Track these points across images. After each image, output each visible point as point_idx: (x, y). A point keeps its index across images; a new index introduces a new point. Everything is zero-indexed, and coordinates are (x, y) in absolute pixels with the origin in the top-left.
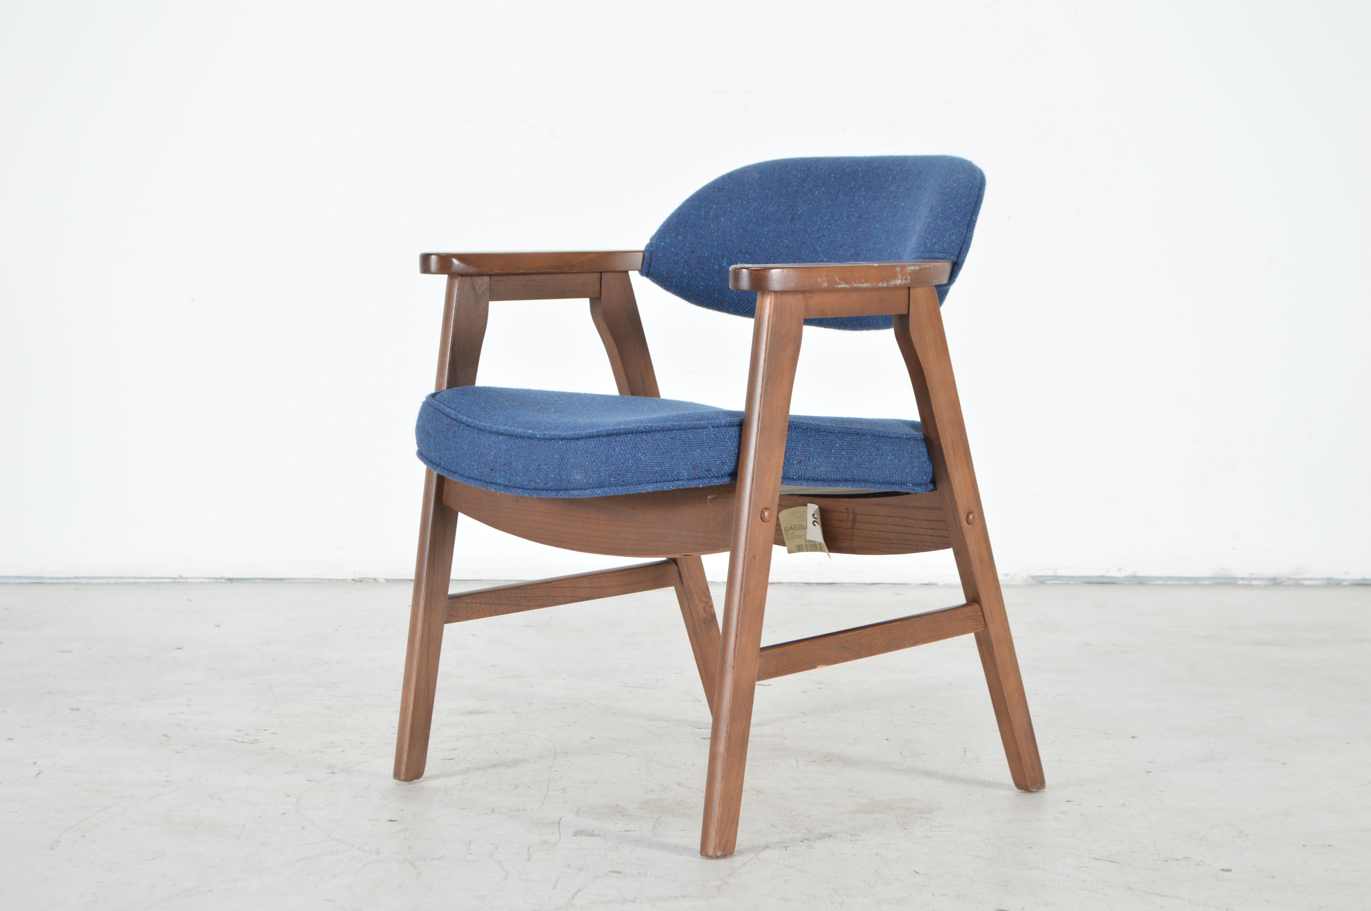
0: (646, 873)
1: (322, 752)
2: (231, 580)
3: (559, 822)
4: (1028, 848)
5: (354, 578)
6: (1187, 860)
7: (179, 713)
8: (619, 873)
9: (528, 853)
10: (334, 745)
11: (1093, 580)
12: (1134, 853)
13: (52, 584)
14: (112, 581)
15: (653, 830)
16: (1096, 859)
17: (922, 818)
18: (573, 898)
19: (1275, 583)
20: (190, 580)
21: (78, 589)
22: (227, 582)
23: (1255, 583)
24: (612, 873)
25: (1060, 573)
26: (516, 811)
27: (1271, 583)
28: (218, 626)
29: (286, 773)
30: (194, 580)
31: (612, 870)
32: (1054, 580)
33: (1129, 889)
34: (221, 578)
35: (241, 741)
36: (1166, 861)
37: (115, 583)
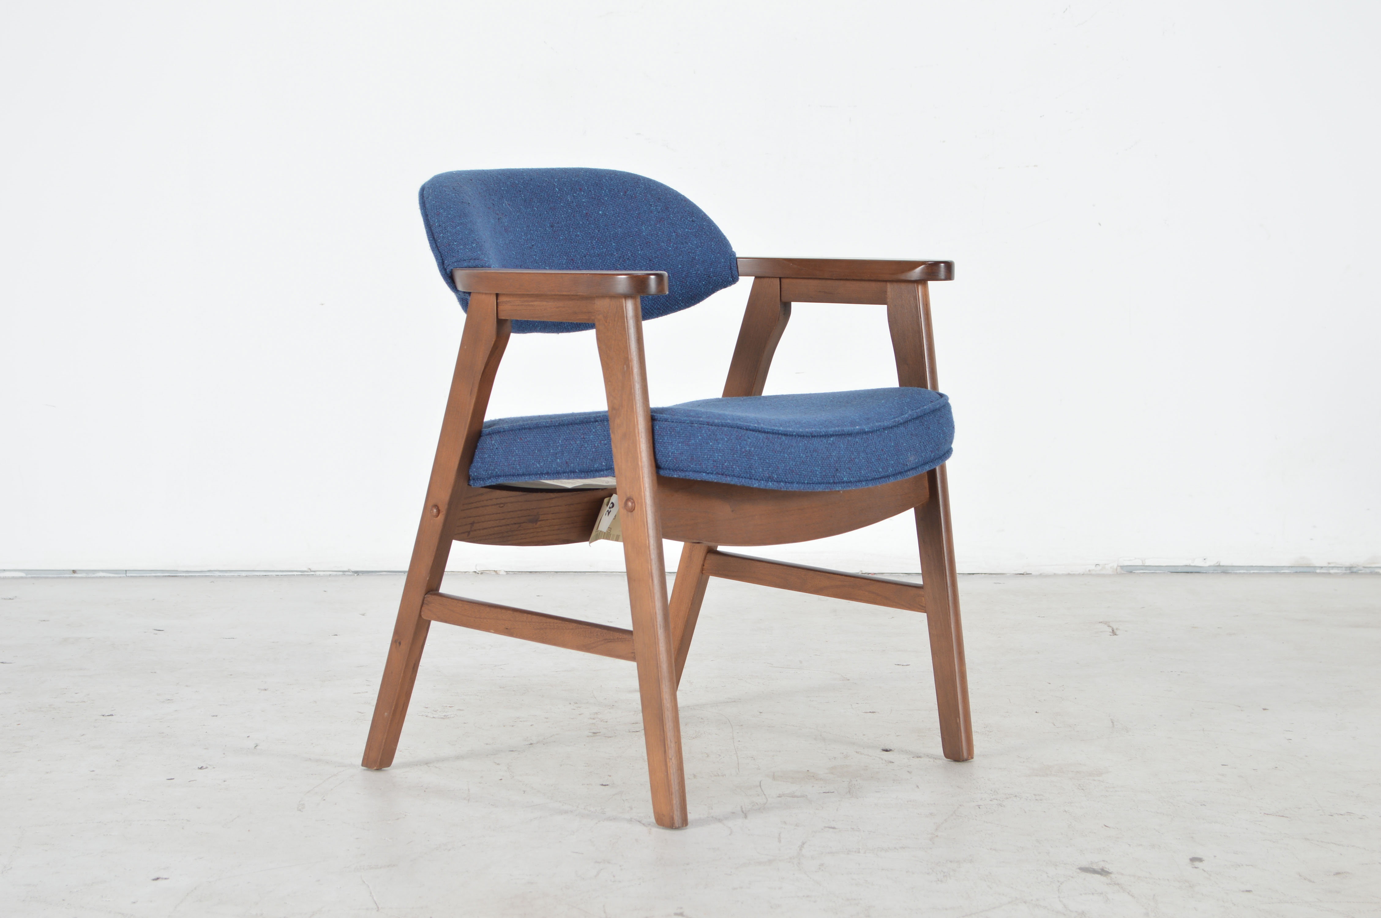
0: (859, 828)
1: (513, 726)
2: (357, 572)
3: (760, 785)
4: (1201, 805)
5: (475, 571)
6: (1350, 815)
7: (362, 693)
8: (834, 828)
10: (521, 720)
11: (1179, 570)
12: (1299, 809)
13: (186, 577)
14: (244, 574)
15: (849, 792)
16: (1267, 814)
17: (1094, 780)
18: (801, 850)
19: (1352, 571)
20: (318, 573)
21: (213, 582)
22: (354, 575)
23: (1332, 571)
24: (828, 829)
26: (715, 776)
27: (1348, 571)
30: (322, 573)
31: (826, 826)
32: (1142, 570)
33: (1307, 839)
34: (348, 571)
35: (432, 716)
36: (1332, 815)
37: (246, 576)
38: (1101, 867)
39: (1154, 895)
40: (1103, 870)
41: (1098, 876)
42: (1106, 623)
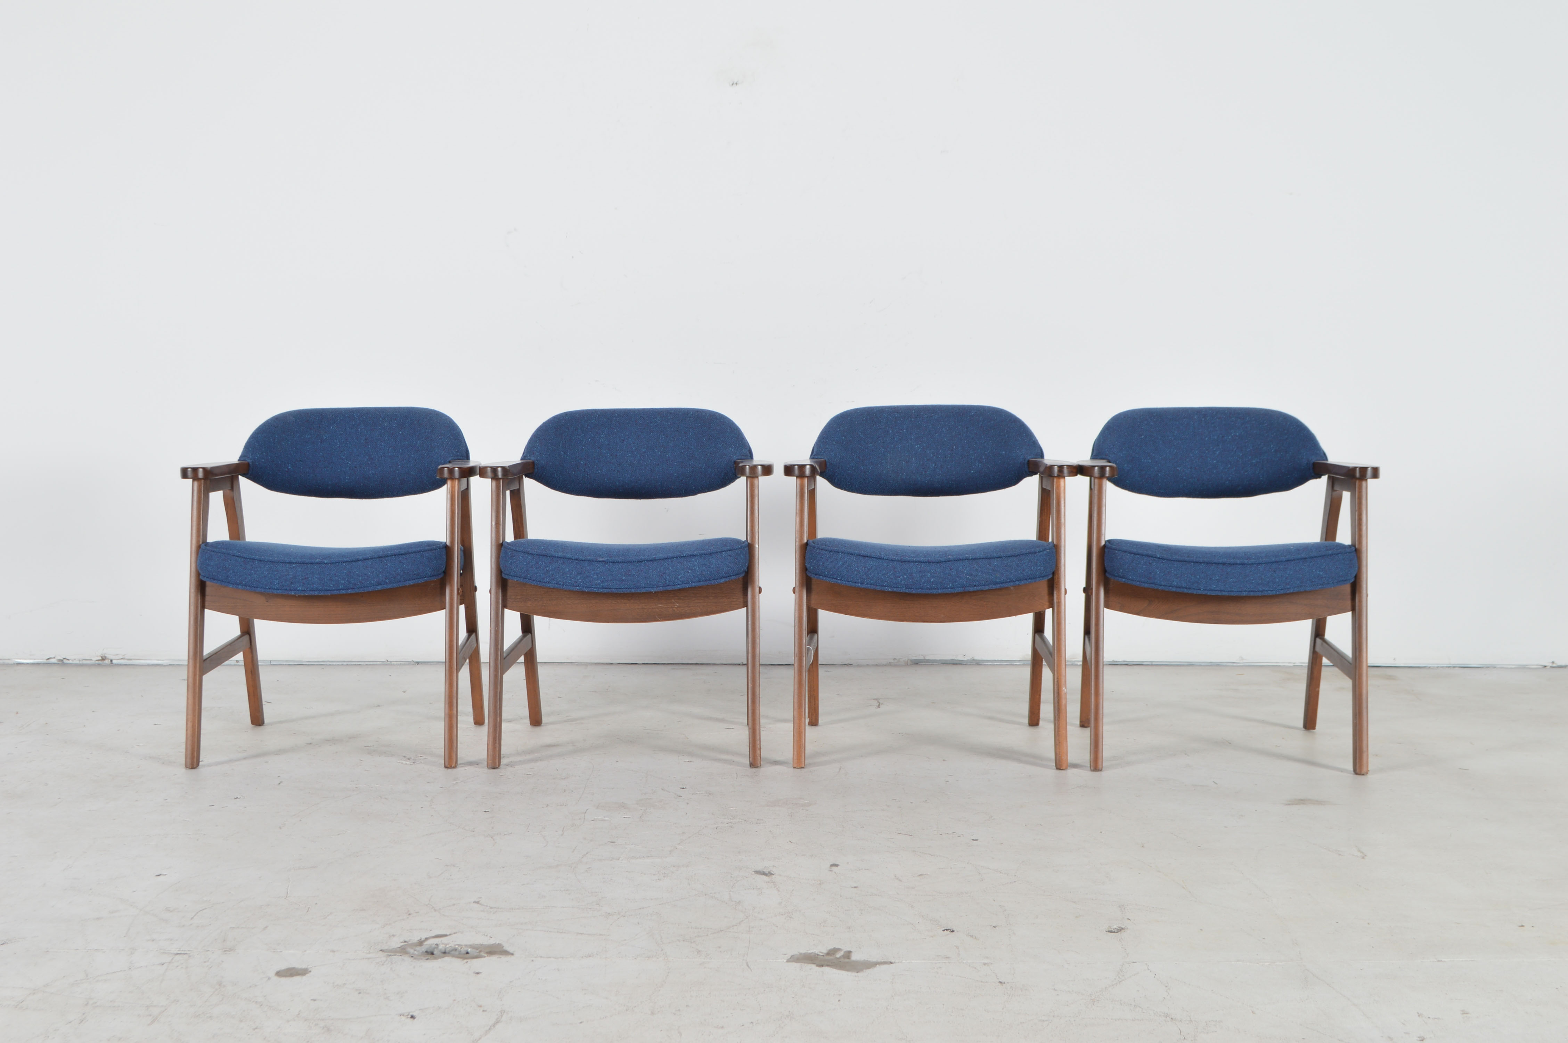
2: (418, 663)
3: (586, 812)
6: (953, 834)
8: (614, 842)
9: (563, 831)
12: (923, 830)
13: (309, 665)
14: (345, 663)
15: (640, 817)
17: (803, 809)
18: (583, 858)
20: (393, 663)
21: (323, 669)
24: (609, 843)
25: (927, 658)
26: (561, 805)
28: (404, 692)
29: (428, 783)
30: (395, 663)
33: (914, 851)
37: (347, 665)
38: (769, 870)
39: (793, 890)
40: (769, 872)
41: (764, 877)
42: (877, 700)
